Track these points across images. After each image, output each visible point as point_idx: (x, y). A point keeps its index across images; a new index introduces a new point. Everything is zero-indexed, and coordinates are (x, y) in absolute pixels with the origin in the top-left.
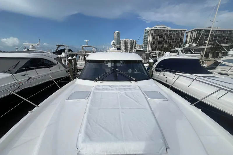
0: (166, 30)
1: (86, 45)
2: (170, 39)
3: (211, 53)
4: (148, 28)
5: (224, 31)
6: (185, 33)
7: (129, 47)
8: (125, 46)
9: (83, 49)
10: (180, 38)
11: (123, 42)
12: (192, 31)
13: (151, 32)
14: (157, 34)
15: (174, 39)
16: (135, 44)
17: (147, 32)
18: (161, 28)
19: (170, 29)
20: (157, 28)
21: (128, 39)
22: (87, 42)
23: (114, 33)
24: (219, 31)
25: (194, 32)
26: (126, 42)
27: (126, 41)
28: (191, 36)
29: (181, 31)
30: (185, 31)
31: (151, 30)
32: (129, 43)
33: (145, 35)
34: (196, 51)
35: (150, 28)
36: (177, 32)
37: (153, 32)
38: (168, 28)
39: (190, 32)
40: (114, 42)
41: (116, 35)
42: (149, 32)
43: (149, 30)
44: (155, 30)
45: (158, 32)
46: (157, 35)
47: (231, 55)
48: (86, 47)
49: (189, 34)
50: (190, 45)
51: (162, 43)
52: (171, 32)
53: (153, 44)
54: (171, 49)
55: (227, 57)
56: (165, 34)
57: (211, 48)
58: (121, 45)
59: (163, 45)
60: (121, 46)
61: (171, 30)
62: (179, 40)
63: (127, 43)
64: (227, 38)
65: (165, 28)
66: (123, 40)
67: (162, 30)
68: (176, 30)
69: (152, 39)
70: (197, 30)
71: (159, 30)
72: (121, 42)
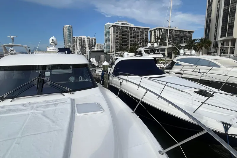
0: (129, 27)
1: (11, 44)
2: (134, 37)
3: (174, 53)
4: (108, 23)
5: (181, 31)
6: (149, 32)
7: (87, 46)
8: (82, 46)
9: (6, 49)
10: (145, 37)
11: (78, 40)
12: (154, 30)
13: (113, 28)
14: (120, 31)
15: (139, 38)
16: (95, 43)
17: (107, 28)
18: (124, 24)
19: (133, 26)
20: (119, 24)
21: (85, 37)
22: (13, 39)
23: (64, 27)
24: (177, 30)
25: (157, 31)
26: (82, 41)
27: (82, 38)
28: (155, 35)
29: (145, 29)
30: (149, 29)
31: (113, 26)
32: (86, 41)
33: (106, 32)
34: (161, 51)
35: (112, 24)
36: (141, 30)
37: (115, 29)
38: (131, 25)
39: (153, 30)
40: (53, 40)
41: (66, 30)
42: (111, 28)
43: (111, 26)
44: (117, 26)
45: (121, 28)
46: (120, 33)
47: (182, 55)
48: (11, 46)
49: (153, 32)
50: (151, 45)
51: (127, 42)
52: (134, 29)
53: (117, 43)
54: (136, 49)
55: (179, 56)
56: (129, 32)
57: (172, 48)
58: (76, 44)
59: (128, 45)
60: (76, 46)
61: (135, 28)
62: (144, 39)
63: (84, 41)
64: (185, 38)
65: (128, 25)
66: (77, 38)
67: (125, 27)
68: (140, 28)
69: (115, 38)
70: (159, 29)
71: (121, 26)
72: (75, 39)
